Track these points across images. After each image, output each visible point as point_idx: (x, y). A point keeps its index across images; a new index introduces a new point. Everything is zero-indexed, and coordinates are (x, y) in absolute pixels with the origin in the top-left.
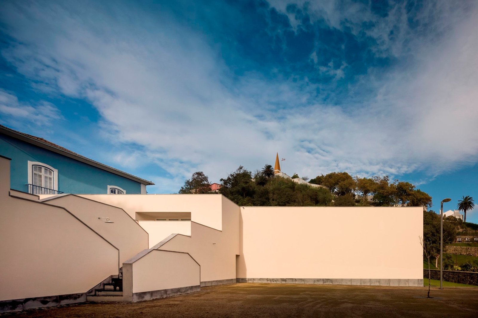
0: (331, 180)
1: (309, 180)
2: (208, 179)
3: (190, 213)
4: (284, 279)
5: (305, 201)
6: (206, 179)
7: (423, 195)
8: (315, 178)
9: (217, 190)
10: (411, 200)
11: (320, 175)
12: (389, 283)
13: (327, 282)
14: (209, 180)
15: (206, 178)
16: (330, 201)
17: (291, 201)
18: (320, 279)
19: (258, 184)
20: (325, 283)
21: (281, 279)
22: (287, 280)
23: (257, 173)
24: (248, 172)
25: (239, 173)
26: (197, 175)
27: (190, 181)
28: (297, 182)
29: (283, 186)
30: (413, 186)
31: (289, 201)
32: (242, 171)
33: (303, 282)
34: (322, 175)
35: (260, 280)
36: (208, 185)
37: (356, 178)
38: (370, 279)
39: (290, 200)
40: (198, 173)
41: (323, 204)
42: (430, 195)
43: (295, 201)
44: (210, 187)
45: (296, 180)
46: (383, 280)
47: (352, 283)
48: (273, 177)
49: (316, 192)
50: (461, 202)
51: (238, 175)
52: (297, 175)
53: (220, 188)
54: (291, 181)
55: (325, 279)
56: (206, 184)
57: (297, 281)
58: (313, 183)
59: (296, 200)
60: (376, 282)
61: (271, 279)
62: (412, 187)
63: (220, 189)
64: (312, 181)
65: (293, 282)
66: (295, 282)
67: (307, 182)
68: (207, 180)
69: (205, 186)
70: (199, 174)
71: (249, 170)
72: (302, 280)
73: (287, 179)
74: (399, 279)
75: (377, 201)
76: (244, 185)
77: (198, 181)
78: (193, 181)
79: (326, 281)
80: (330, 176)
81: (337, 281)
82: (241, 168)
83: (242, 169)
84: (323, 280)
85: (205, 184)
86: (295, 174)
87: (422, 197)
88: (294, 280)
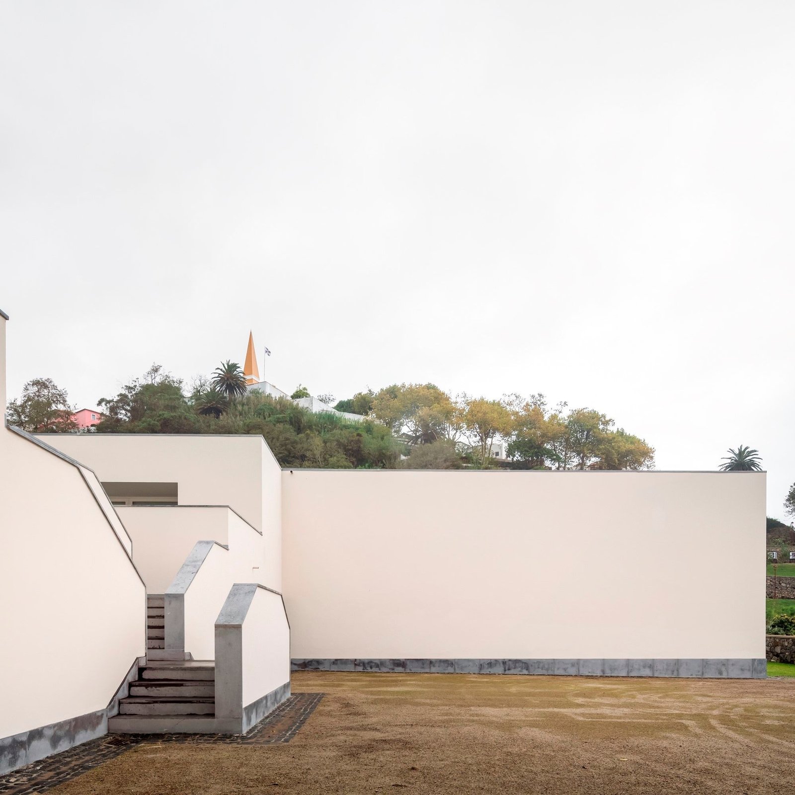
0: (396, 403)
1: (335, 404)
2: (67, 399)
3: (175, 486)
4: (398, 660)
5: (331, 456)
6: (61, 397)
7: (632, 443)
8: (351, 397)
9: (92, 425)
10: (604, 456)
11: (365, 392)
12: (678, 671)
13: (515, 668)
14: (70, 401)
15: (60, 395)
16: (396, 457)
17: (293, 457)
18: (496, 661)
19: (202, 413)
20: (509, 669)
21: (393, 660)
22: (408, 662)
23: (198, 383)
24: (175, 380)
25: (150, 383)
26: (35, 389)
27: (19, 403)
28: (305, 406)
29: (271, 418)
30: (610, 420)
31: (288, 456)
32: (158, 380)
33: (449, 668)
34: (370, 391)
35: (337, 664)
36: (68, 414)
37: (463, 399)
38: (628, 660)
39: (290, 453)
40: (36, 383)
41: (376, 465)
42: (650, 444)
43: (303, 458)
44: (73, 418)
45: (302, 403)
46: (662, 661)
47: (581, 669)
48: (242, 394)
49: (359, 435)
50: (729, 461)
51: (147, 388)
52: (305, 389)
53: (99, 422)
54: (291, 404)
55: (510, 660)
56: (62, 411)
57: (434, 666)
58: (344, 411)
59: (308, 454)
60: (644, 667)
61: (366, 661)
62: (606, 423)
63: (101, 424)
64: (344, 406)
65: (423, 668)
66: (430, 668)
67: (330, 407)
68: (65, 401)
69: (60, 416)
70: (41, 384)
71: (175, 376)
72: (448, 664)
73: (281, 398)
74: (703, 659)
75: (517, 457)
76: (167, 414)
77: (38, 402)
78: (25, 402)
79: (512, 666)
80: (392, 392)
81: (541, 665)
82: (156, 370)
83: (159, 372)
84: (504, 662)
85: (59, 411)
86: (301, 389)
87: (632, 447)
88: (428, 662)
